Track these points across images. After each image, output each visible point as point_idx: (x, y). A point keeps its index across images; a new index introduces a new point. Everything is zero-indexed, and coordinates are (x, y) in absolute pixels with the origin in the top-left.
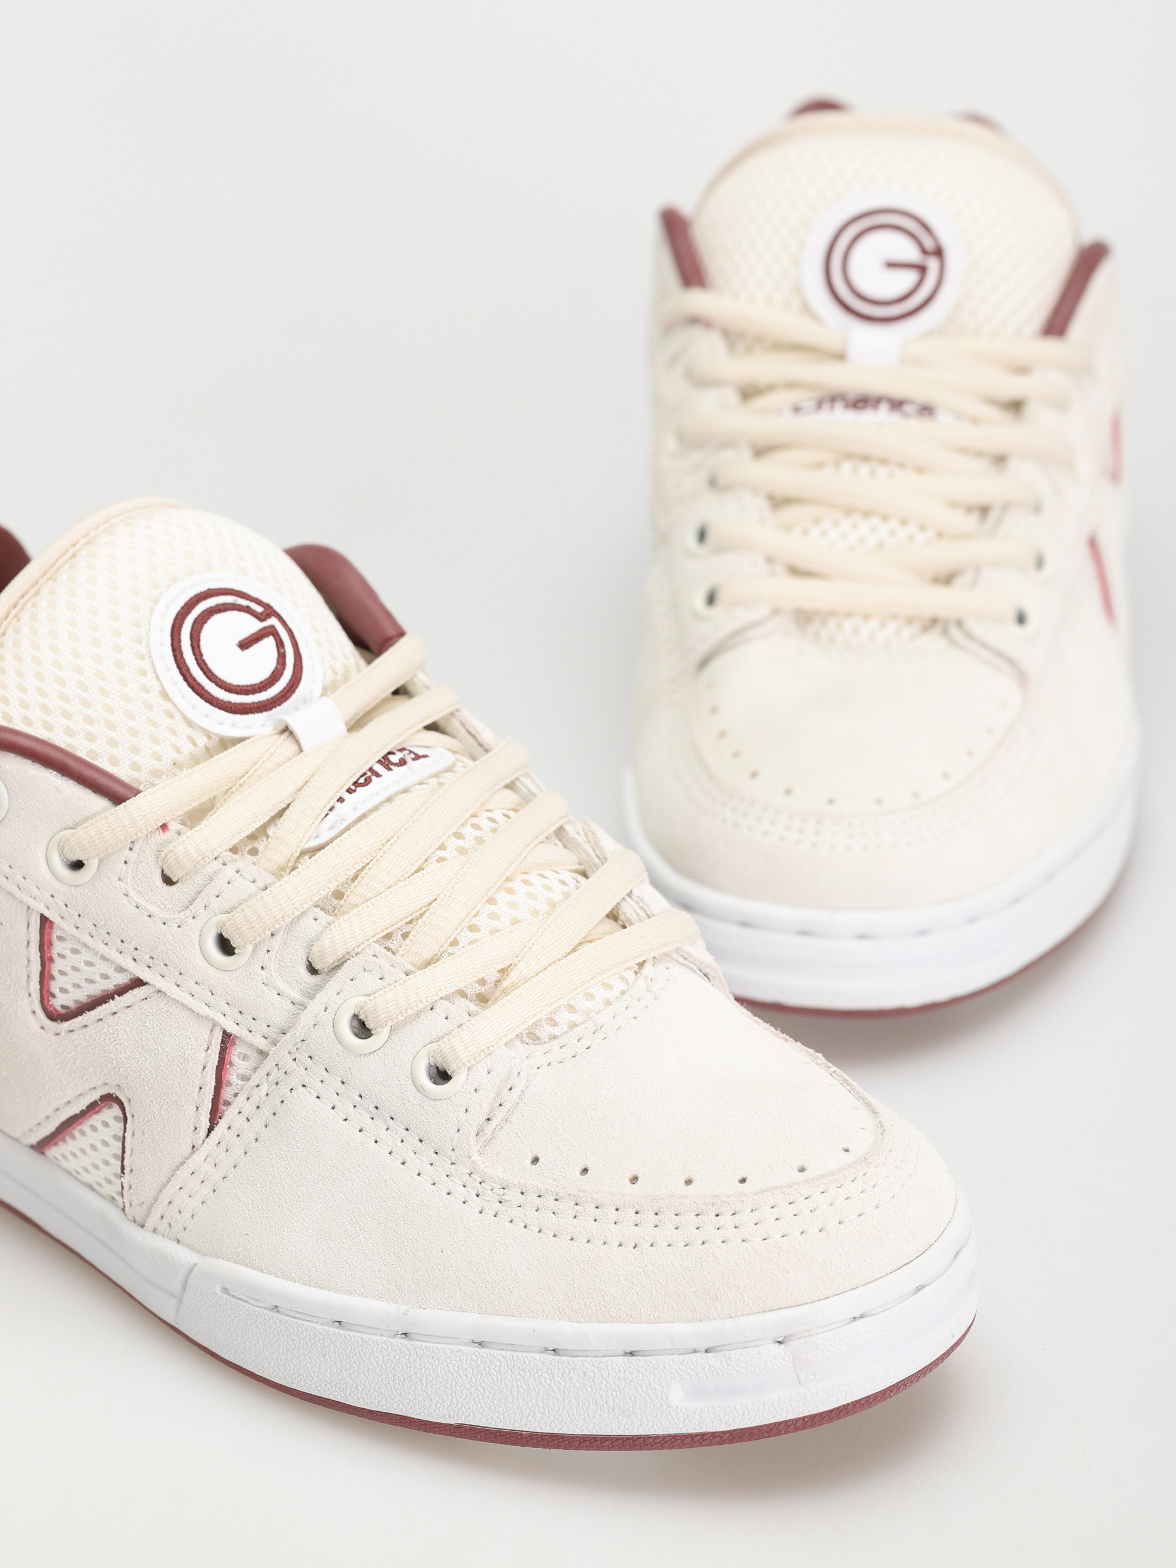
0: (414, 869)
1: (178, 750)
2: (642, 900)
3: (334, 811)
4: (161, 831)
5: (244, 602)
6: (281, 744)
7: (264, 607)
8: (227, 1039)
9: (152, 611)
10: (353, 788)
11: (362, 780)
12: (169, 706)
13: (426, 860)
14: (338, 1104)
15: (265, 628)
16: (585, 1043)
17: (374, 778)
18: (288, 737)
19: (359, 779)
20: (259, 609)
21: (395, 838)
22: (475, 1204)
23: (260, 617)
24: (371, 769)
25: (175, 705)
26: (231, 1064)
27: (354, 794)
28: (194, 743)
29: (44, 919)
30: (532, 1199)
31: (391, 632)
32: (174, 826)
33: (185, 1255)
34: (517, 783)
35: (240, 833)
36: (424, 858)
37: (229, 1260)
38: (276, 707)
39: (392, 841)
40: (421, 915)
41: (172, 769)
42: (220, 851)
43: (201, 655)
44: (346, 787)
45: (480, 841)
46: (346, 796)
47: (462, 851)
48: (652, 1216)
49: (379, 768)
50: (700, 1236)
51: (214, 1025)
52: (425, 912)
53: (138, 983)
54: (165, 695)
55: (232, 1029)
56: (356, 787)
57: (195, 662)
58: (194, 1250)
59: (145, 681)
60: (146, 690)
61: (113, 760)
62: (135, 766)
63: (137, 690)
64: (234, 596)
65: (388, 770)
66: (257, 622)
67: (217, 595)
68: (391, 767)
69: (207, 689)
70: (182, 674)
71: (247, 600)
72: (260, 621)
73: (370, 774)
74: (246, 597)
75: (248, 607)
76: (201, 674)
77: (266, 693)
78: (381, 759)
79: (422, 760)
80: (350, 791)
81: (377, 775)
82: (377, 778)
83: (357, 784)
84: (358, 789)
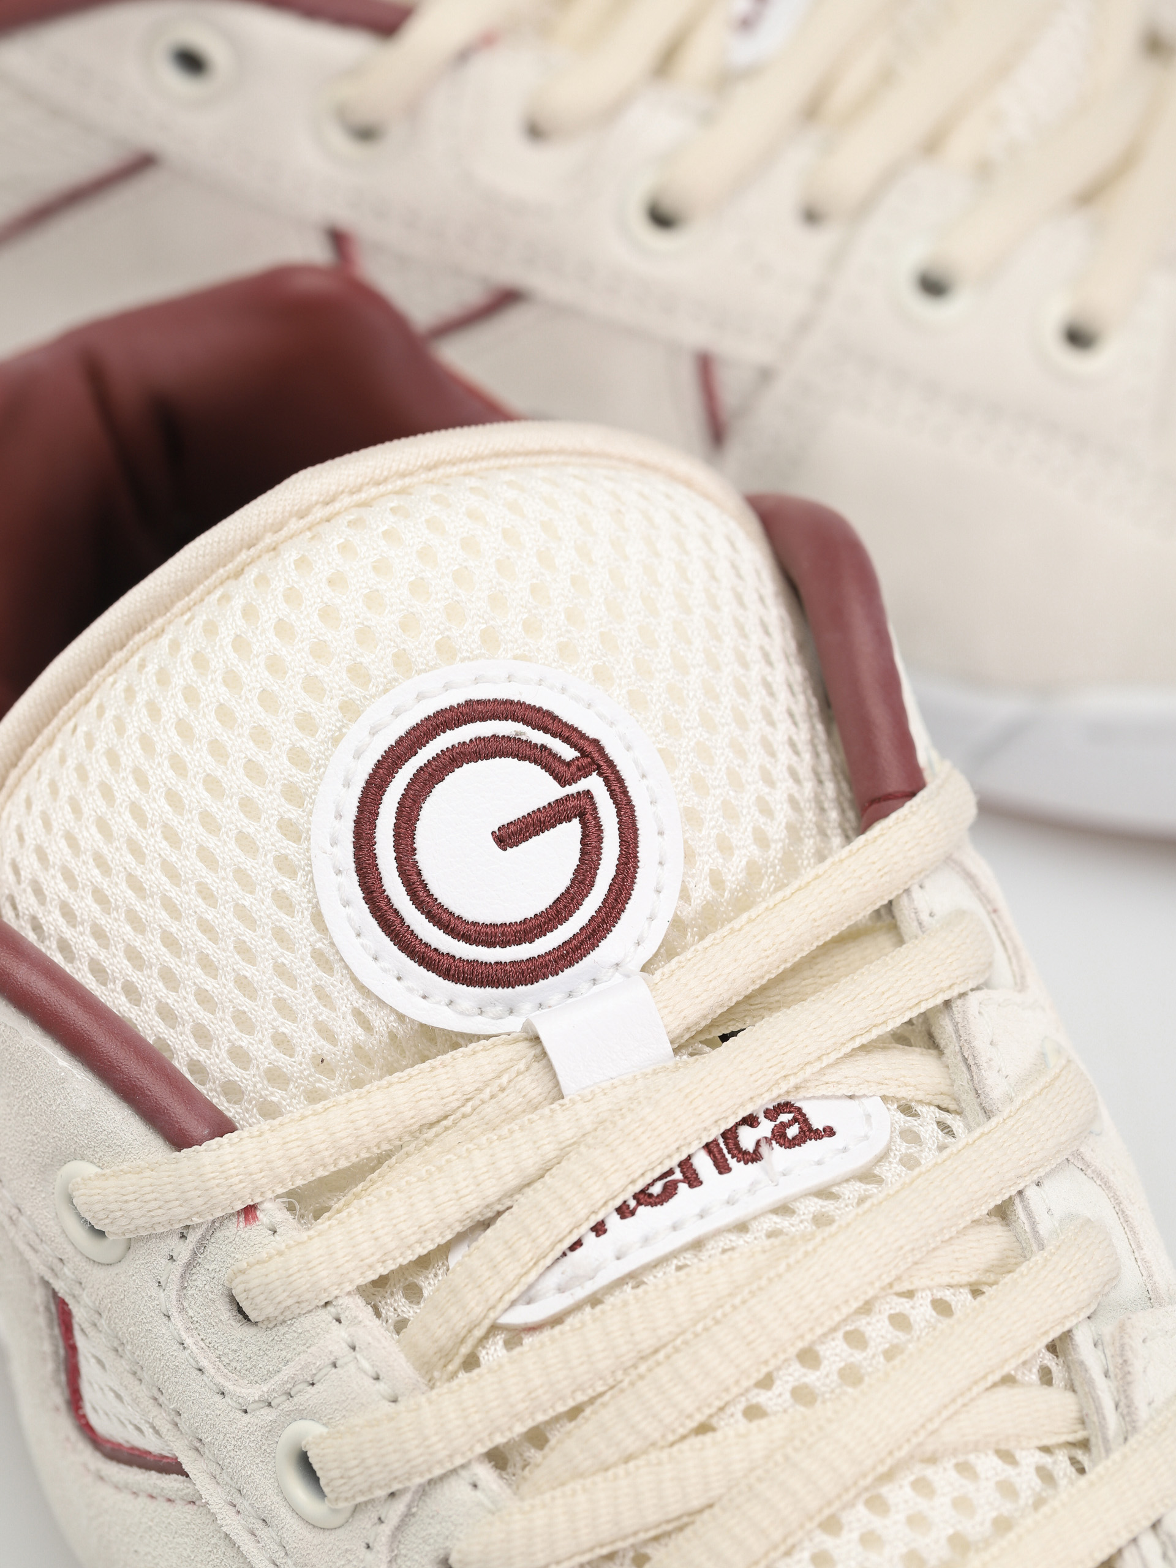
0: (692, 1424)
1: (330, 1036)
3: (579, 1251)
4: (242, 1219)
5: (538, 737)
7: (582, 750)
10: (632, 1203)
11: (656, 1189)
13: (721, 1409)
15: (568, 798)
17: (683, 1187)
19: (652, 1184)
20: (568, 753)
21: (669, 1349)
23: (561, 772)
24: (686, 1165)
27: (630, 1221)
28: (367, 1026)
31: (894, 782)
32: (272, 1212)
34: (1019, 1207)
35: (383, 1262)
36: (718, 1404)
38: (545, 977)
39: (661, 1356)
40: (680, 1529)
41: (310, 1075)
42: (336, 1293)
43: (413, 850)
44: (618, 1203)
45: (851, 1376)
46: (614, 1222)
47: (803, 1395)
49: (703, 1164)
52: (686, 1525)
56: (639, 1203)
57: (396, 864)
59: (287, 885)
60: (283, 901)
61: (167, 1014)
62: (239, 1056)
63: (269, 901)
64: (515, 719)
65: (723, 1168)
66: (555, 784)
67: (483, 719)
68: (732, 1162)
69: (408, 921)
70: (363, 885)
71: (546, 730)
72: (563, 781)
73: (678, 1175)
74: (549, 721)
75: (544, 748)
76: (402, 890)
77: (526, 946)
78: (715, 1140)
79: (811, 1145)
80: (624, 1211)
81: (693, 1180)
82: (691, 1186)
83: (644, 1197)
84: (641, 1210)
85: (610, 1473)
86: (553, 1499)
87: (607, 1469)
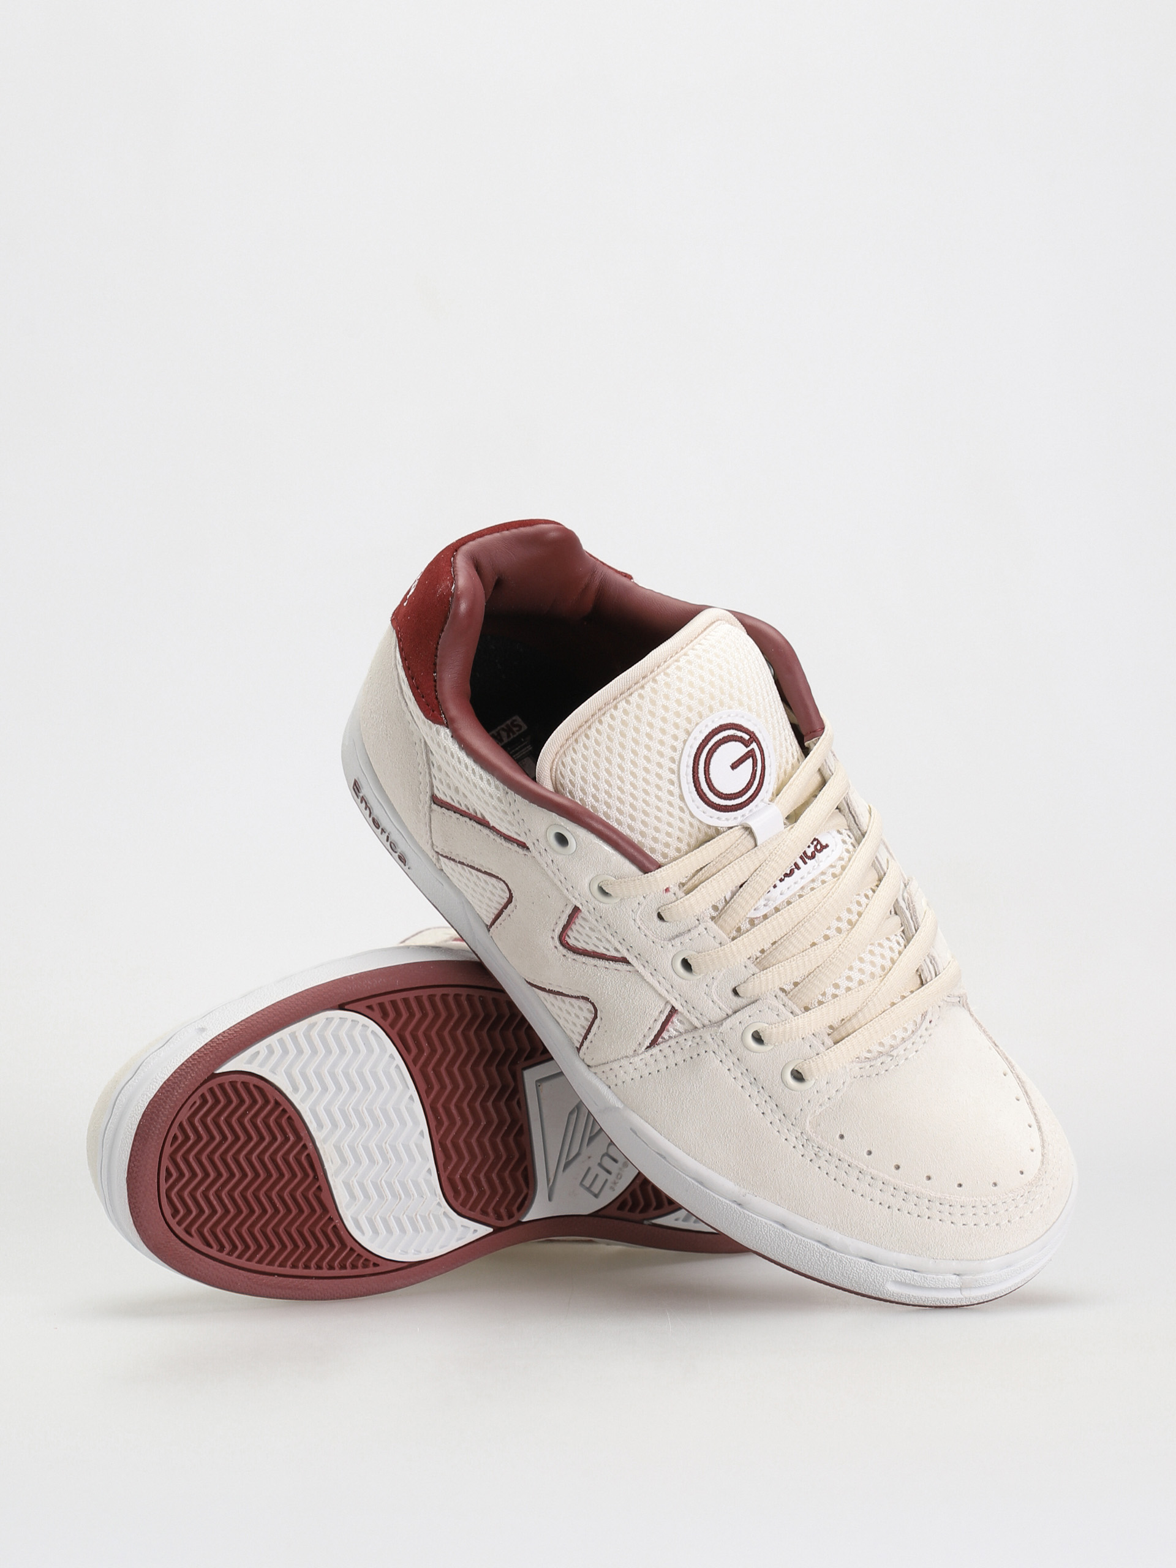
0: (810, 944)
2: (934, 959)
4: (665, 892)
5: (739, 734)
6: (745, 838)
7: (750, 736)
8: (673, 1011)
9: (685, 742)
10: (783, 878)
12: (682, 805)
14: (732, 1069)
15: (748, 751)
16: (885, 1067)
17: (796, 870)
18: (748, 835)
19: (788, 871)
20: (747, 737)
22: (800, 1150)
23: (746, 744)
24: (796, 865)
25: (686, 805)
26: (672, 1023)
27: (783, 882)
29: (576, 910)
30: (835, 1160)
32: (674, 889)
33: (612, 1099)
37: (641, 1117)
43: (709, 774)
44: (780, 878)
46: (779, 884)
48: (903, 1193)
49: (800, 863)
50: (928, 1214)
51: (667, 1002)
52: (813, 973)
53: (625, 961)
54: (682, 798)
55: (677, 1006)
57: (704, 779)
58: (619, 1098)
59: (672, 788)
60: (671, 793)
61: (643, 834)
62: (655, 840)
63: (666, 793)
64: (733, 729)
65: (805, 863)
66: (745, 747)
67: (725, 730)
68: (807, 860)
69: (708, 796)
70: (695, 786)
71: (741, 731)
72: (747, 746)
73: (794, 867)
74: (741, 729)
75: (741, 737)
76: (707, 786)
77: (740, 799)
78: (802, 855)
79: (824, 850)
80: (781, 880)
81: (798, 867)
82: (798, 869)
83: (786, 875)
84: (786, 878)
85: (789, 961)
86: (773, 969)
87: (788, 959)
